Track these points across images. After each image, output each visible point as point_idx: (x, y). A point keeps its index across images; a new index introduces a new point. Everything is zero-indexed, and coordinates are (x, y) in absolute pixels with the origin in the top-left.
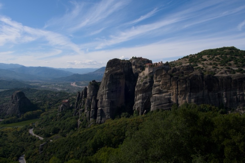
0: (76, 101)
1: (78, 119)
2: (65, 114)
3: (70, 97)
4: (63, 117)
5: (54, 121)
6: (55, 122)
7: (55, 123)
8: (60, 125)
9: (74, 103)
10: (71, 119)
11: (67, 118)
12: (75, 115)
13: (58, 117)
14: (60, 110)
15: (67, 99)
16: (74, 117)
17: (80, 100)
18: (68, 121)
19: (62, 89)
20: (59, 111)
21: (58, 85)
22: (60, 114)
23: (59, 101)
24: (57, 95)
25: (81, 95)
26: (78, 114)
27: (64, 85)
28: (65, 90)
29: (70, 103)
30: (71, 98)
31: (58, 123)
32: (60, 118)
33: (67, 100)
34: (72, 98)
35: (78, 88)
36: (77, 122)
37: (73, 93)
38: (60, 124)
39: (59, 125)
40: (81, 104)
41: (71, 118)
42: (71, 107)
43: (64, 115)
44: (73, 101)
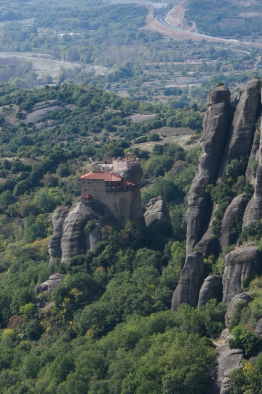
0: (200, 174)
1: (217, 334)
2: (106, 280)
3: (141, 133)
4: (87, 309)
5: (14, 339)
6: (26, 349)
7: (26, 359)
8: (71, 376)
9: (174, 195)
10: (159, 328)
11: (120, 318)
12: (190, 297)
13: (50, 306)
14: (65, 246)
15: (119, 154)
16: (180, 313)
17: (230, 166)
18: (131, 342)
19: (70, 66)
20: (58, 253)
21: (42, 32)
22: (67, 279)
23: (50, 167)
24: (31, 117)
25: (239, 119)
26: (216, 291)
27: (85, 26)
28: (100, 70)
29: (144, 191)
30: (148, 147)
31: (51, 358)
32: (69, 317)
33: (119, 167)
34: (160, 150)
35: (213, 54)
36: (212, 362)
37: (163, 101)
38: (69, 367)
39: (63, 378)
40: (243, 205)
41: (153, 317)
42: (155, 222)
43: (95, 291)
44: (166, 177)
